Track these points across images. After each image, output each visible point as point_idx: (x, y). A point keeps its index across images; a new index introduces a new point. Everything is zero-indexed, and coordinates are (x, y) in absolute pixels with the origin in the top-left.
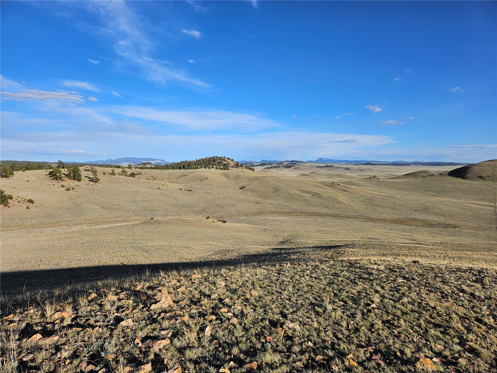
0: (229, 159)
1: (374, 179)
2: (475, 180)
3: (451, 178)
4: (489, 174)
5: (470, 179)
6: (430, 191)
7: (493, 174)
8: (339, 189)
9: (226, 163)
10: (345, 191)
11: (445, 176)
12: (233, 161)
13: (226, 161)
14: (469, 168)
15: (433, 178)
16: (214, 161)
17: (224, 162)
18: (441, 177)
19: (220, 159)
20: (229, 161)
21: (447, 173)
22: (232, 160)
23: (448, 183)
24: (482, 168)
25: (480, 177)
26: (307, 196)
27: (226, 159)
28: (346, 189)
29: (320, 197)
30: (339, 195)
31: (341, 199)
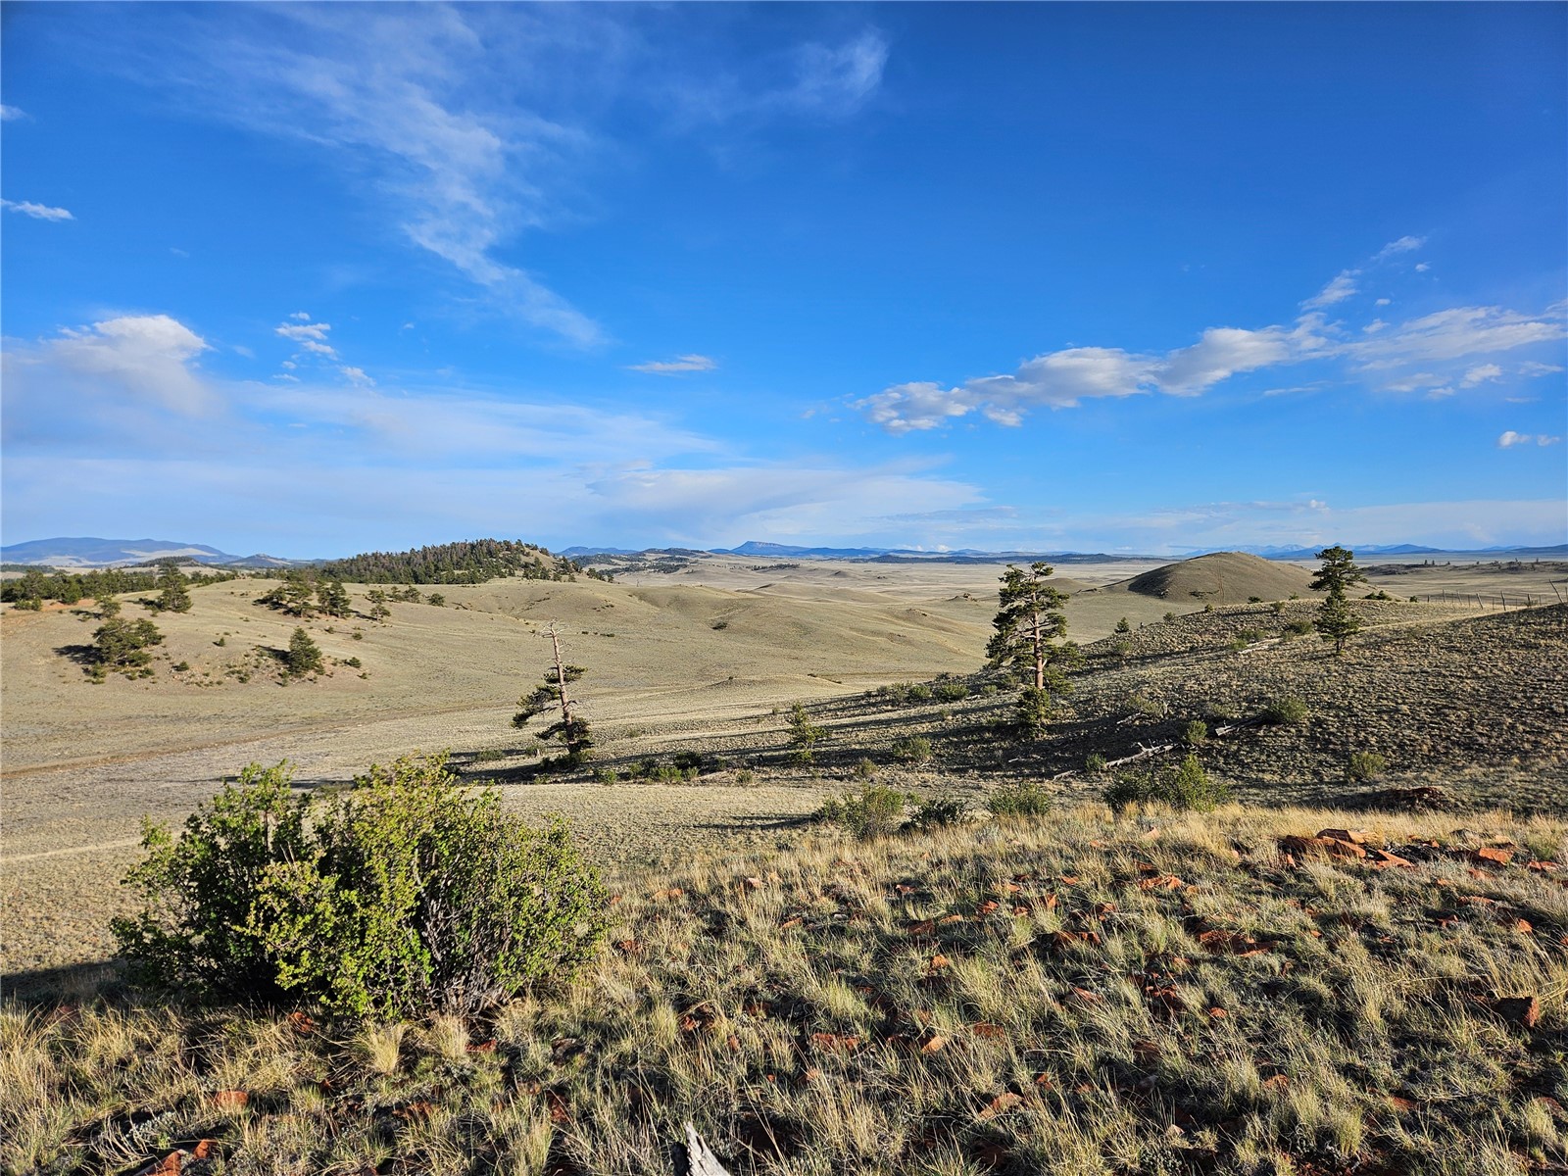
0: (535, 548)
1: (967, 603)
2: (1185, 600)
3: (1135, 597)
4: (1211, 586)
5: (1175, 599)
6: (1100, 628)
7: (1220, 587)
8: (929, 627)
9: (531, 560)
10: (944, 629)
11: (1121, 591)
12: (547, 554)
13: (528, 555)
14: (1170, 571)
15: (1096, 597)
16: (490, 553)
17: (524, 559)
18: (1113, 596)
19: (508, 546)
20: (537, 553)
21: (1126, 585)
22: (544, 551)
23: (1131, 610)
24: (1197, 572)
25: (1194, 594)
27: (527, 550)
28: (941, 625)
29: (910, 643)
30: (941, 638)
31: (950, 645)
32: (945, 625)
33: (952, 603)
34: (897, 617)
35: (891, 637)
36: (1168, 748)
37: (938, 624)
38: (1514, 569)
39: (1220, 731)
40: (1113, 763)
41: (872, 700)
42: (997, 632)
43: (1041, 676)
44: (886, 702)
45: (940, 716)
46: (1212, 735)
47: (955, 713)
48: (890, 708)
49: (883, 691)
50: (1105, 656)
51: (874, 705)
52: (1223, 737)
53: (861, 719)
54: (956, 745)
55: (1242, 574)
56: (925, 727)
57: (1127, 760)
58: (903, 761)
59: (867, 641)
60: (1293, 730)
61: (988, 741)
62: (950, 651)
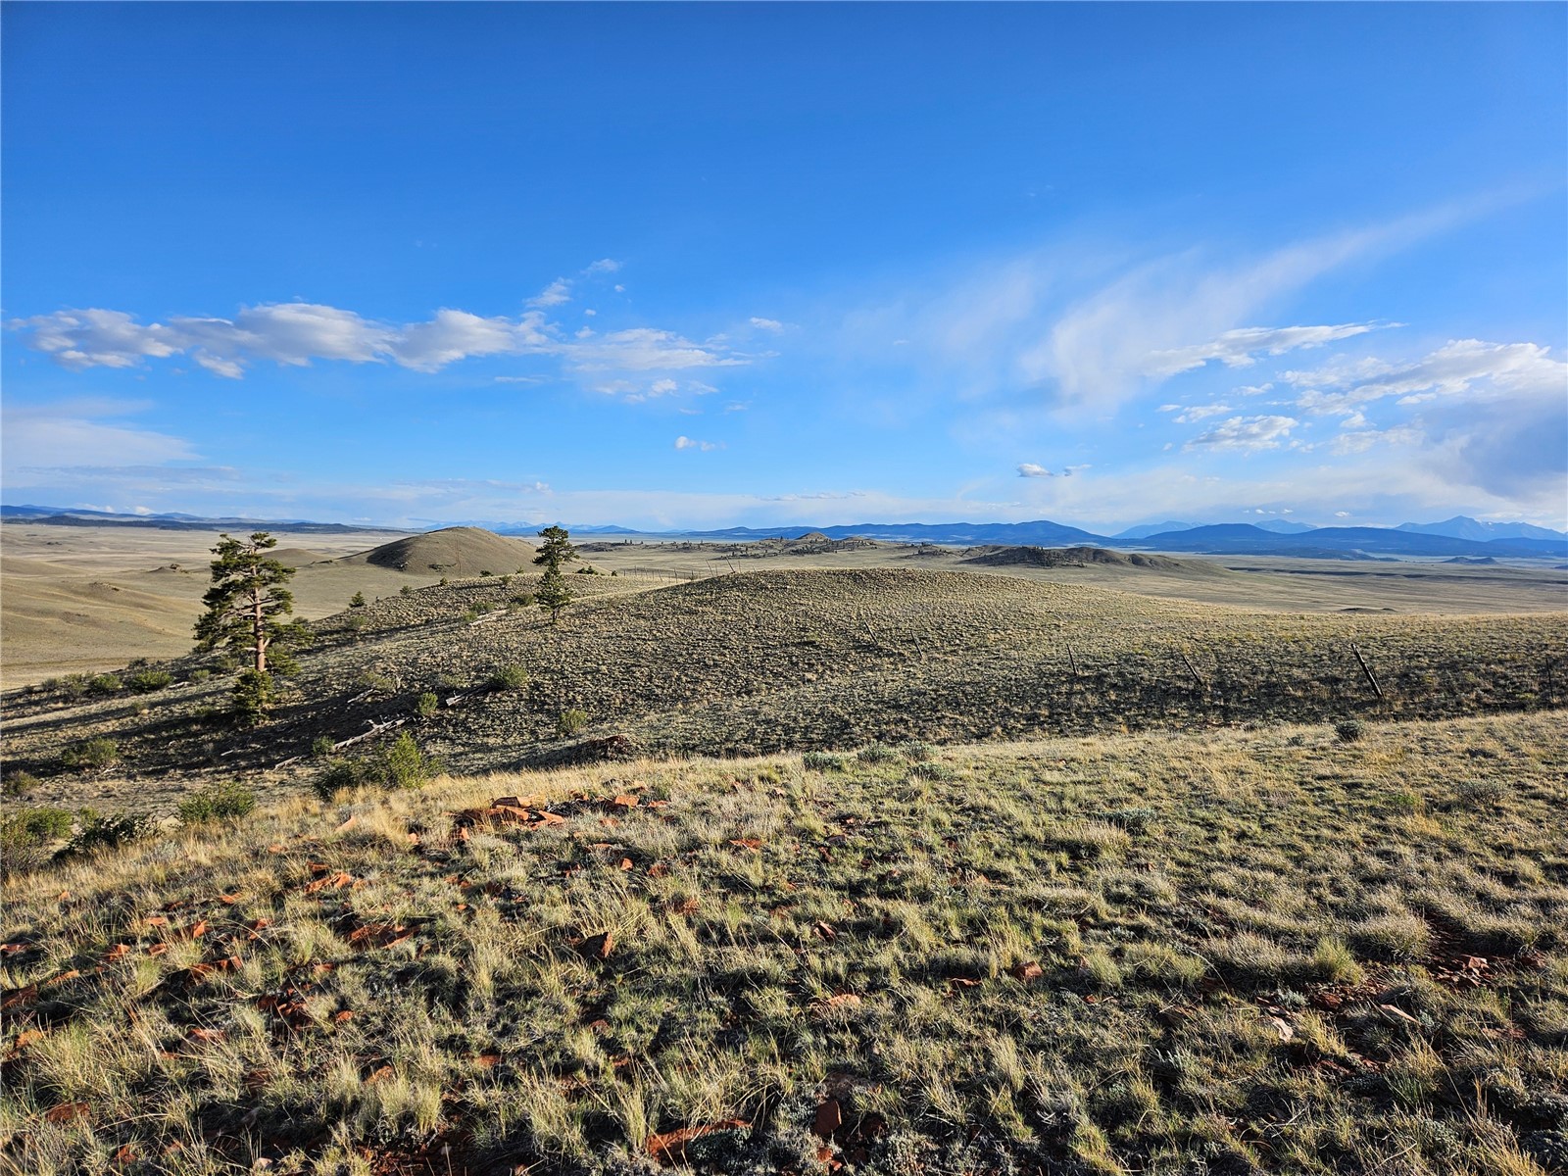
1: (175, 575)
2: (423, 573)
3: (373, 569)
4: (449, 559)
5: (414, 572)
6: (336, 601)
7: (458, 560)
8: (122, 603)
10: (143, 606)
11: (359, 564)
14: (409, 545)
15: (330, 569)
18: (350, 568)
21: (365, 557)
23: (370, 582)
24: (436, 546)
25: (433, 567)
26: (52, 622)
28: (139, 600)
29: (95, 623)
30: (139, 616)
31: (152, 624)
32: (145, 602)
33: (154, 576)
34: (76, 593)
35: (67, 617)
36: (399, 723)
37: (134, 599)
38: (687, 548)
39: (450, 701)
40: (343, 744)
41: (35, 697)
42: (208, 610)
43: (262, 657)
44: (56, 699)
45: (133, 711)
46: (443, 706)
47: (153, 705)
48: (60, 705)
49: (51, 686)
50: (338, 632)
51: (36, 703)
52: (453, 707)
53: (17, 722)
54: (153, 743)
55: (478, 548)
56: (112, 725)
57: (358, 739)
58: (76, 769)
59: (32, 623)
60: (515, 695)
61: (196, 734)
62: (152, 631)
